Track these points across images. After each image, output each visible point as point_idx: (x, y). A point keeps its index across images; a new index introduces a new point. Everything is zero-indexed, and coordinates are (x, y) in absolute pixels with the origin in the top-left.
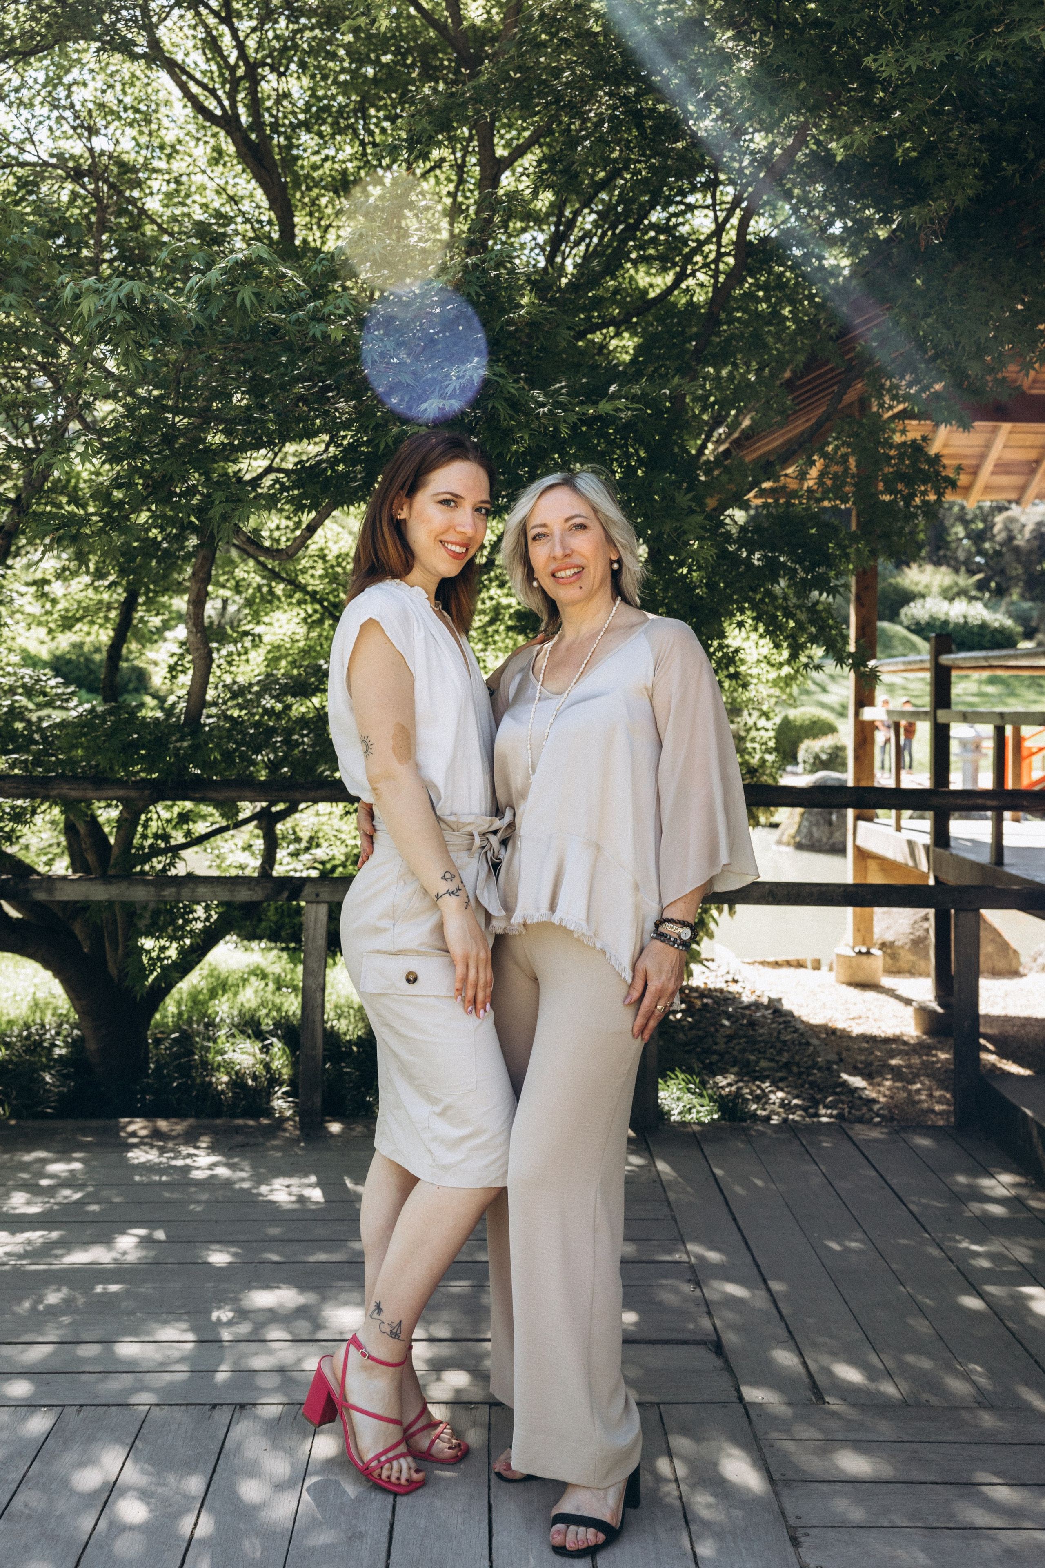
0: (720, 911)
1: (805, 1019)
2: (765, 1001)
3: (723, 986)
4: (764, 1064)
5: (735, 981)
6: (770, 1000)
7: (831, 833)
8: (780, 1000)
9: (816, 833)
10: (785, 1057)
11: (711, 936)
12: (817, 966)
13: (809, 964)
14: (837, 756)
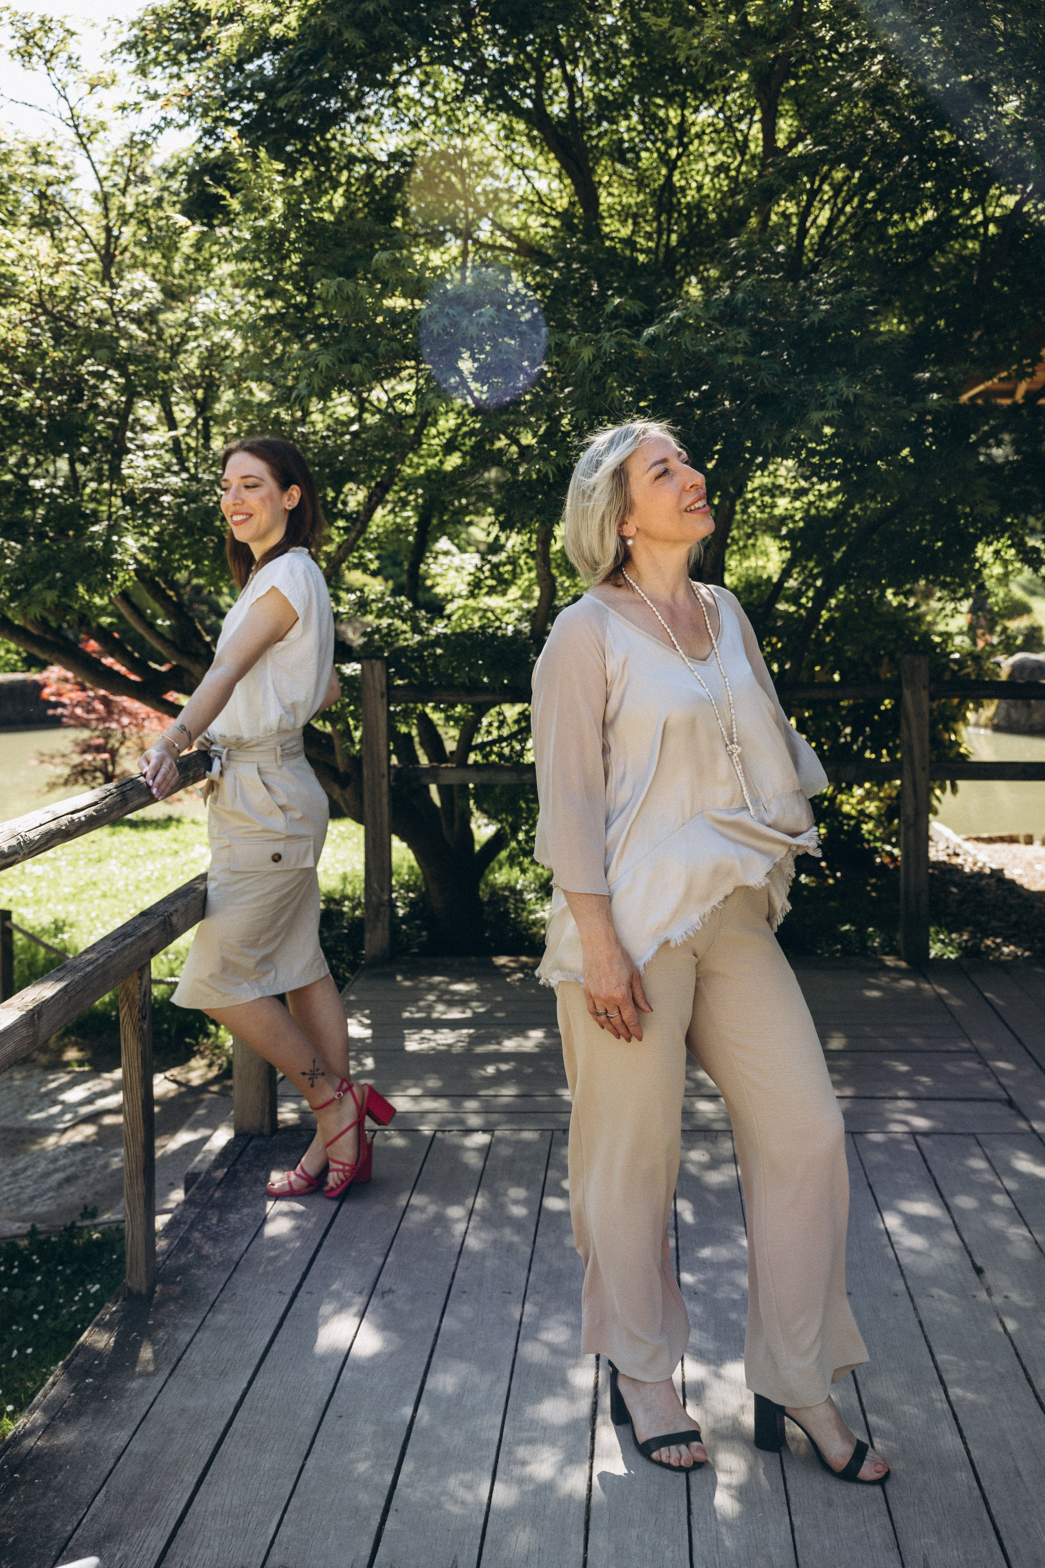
0: (943, 789)
1: (1026, 886)
2: (988, 871)
3: (946, 858)
4: (994, 923)
5: (957, 855)
6: (992, 870)
7: (1030, 715)
8: (1001, 870)
9: (1014, 715)
10: (1014, 918)
11: (936, 813)
12: (1029, 840)
13: (1022, 839)
14: (1033, 637)
